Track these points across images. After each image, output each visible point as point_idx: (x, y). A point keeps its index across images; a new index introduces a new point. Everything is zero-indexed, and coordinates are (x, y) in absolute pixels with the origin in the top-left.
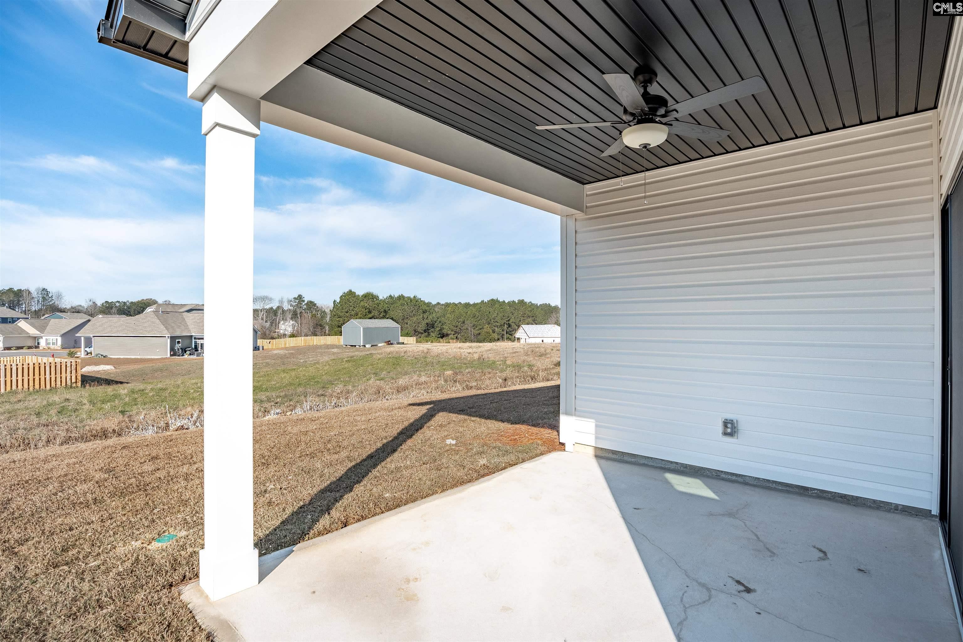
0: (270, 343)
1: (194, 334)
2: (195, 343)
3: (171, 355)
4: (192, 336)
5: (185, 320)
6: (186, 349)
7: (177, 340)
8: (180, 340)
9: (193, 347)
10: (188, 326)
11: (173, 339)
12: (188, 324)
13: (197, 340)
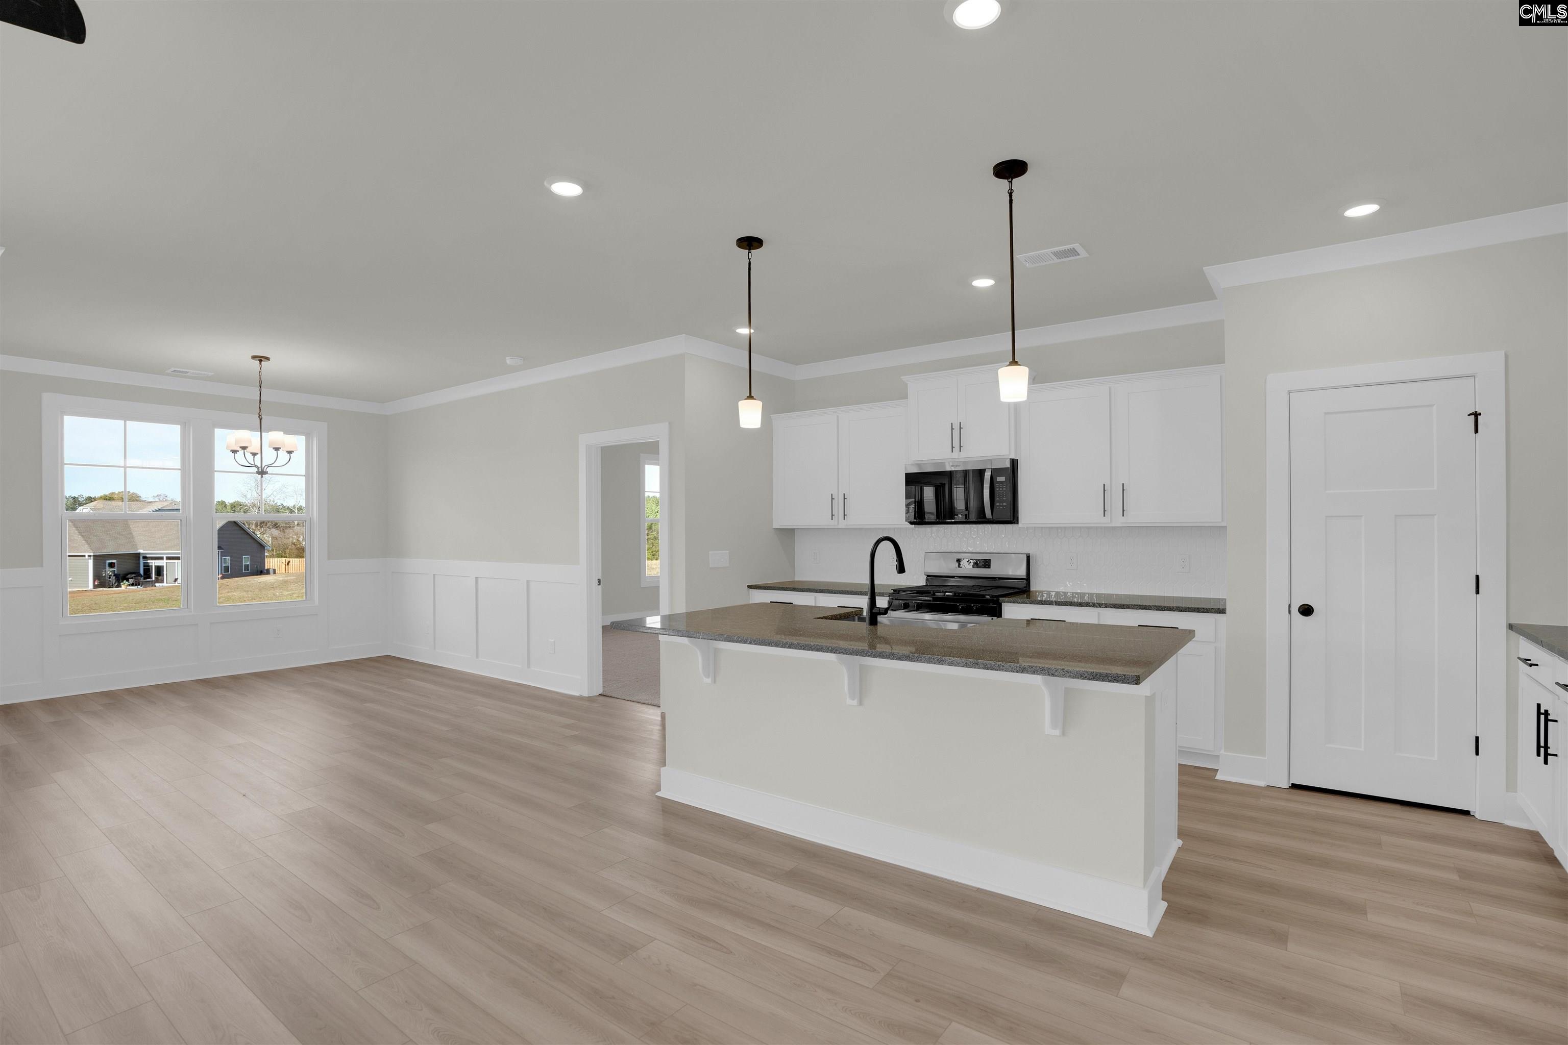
0: (288, 564)
1: (141, 551)
2: (144, 566)
3: (95, 586)
4: (139, 554)
5: (129, 527)
6: (127, 575)
7: (108, 562)
8: (115, 561)
9: (142, 572)
10: (133, 537)
11: (99, 560)
12: (134, 534)
13: (149, 561)
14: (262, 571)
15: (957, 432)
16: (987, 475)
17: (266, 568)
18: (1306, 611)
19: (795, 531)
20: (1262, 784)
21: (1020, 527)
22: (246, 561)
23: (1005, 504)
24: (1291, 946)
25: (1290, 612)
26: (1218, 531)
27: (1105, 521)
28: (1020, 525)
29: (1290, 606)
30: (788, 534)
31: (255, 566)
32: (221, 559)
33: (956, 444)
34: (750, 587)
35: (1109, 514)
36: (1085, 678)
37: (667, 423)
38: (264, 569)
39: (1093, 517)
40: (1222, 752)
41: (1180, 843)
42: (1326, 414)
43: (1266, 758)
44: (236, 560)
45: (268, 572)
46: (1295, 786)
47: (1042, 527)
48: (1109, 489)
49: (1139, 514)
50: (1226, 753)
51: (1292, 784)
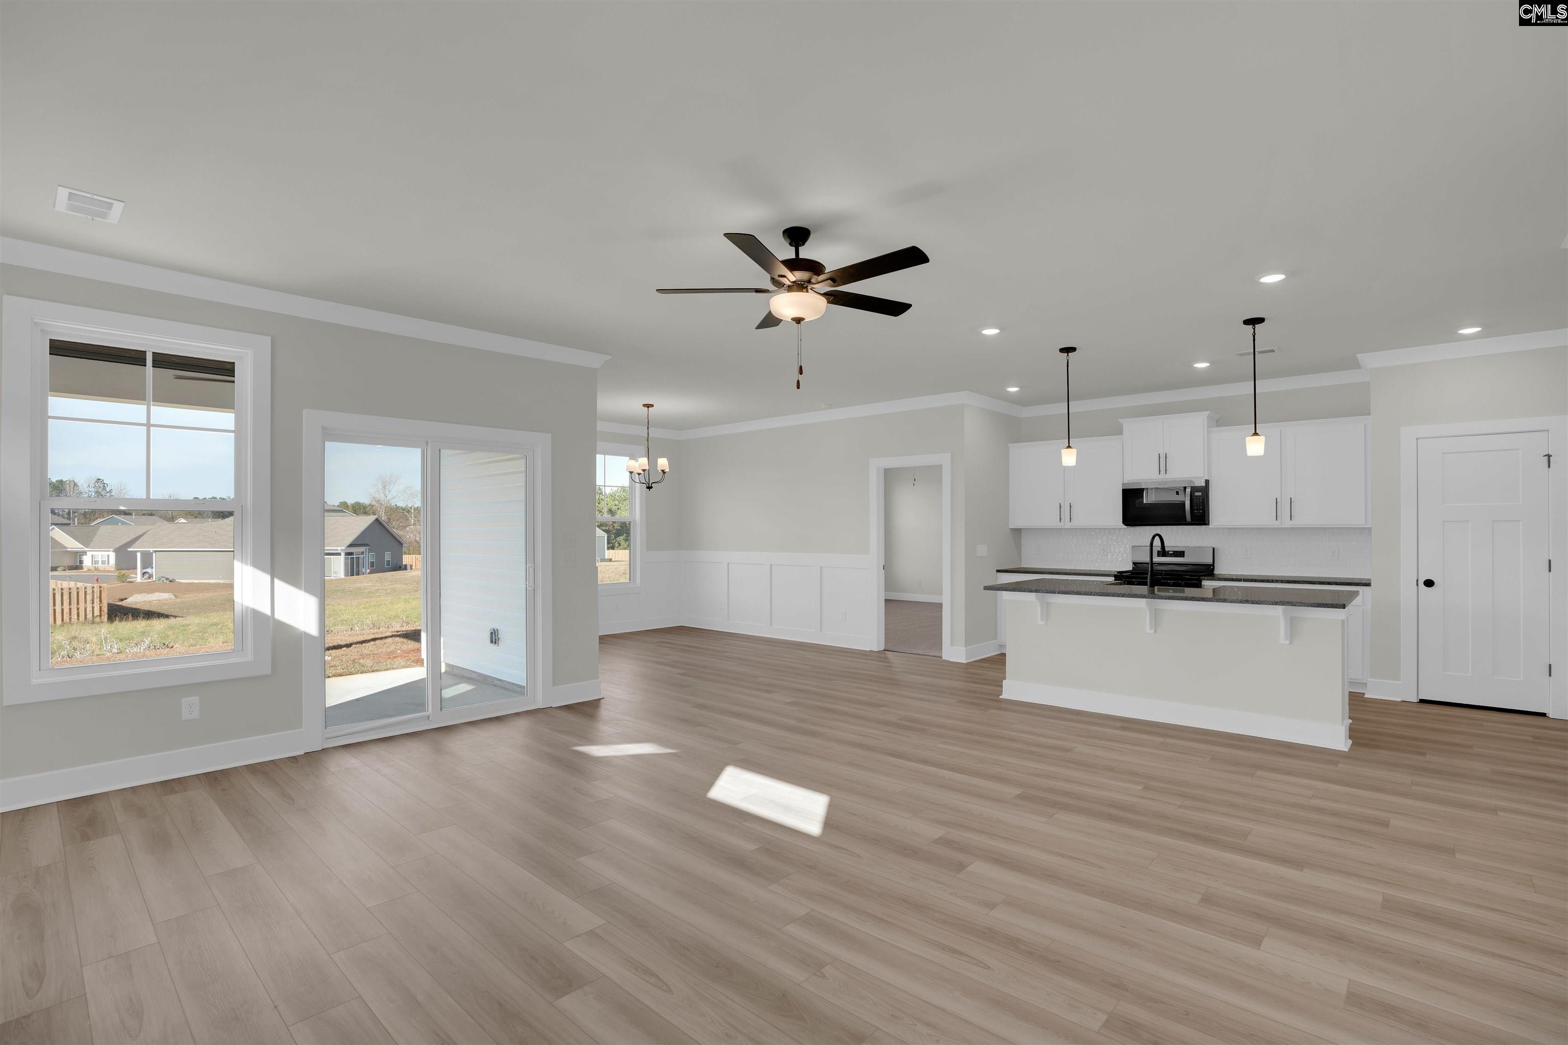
14: (400, 567)
15: (1163, 461)
16: (1188, 490)
17: (404, 564)
18: (1429, 583)
19: (1022, 531)
20: (1399, 699)
21: (1211, 528)
22: (388, 556)
23: (1201, 511)
24: (1427, 756)
25: (1417, 585)
26: (1365, 531)
27: (1276, 524)
28: (1210, 526)
29: (1417, 581)
30: (1017, 532)
31: (395, 562)
32: (368, 554)
33: (1163, 469)
34: (998, 571)
35: (1280, 518)
36: (1314, 607)
37: (950, 454)
38: (402, 565)
39: (1267, 520)
40: (1369, 679)
41: (1351, 721)
42: (1443, 453)
43: (1401, 682)
44: (380, 557)
45: (405, 568)
46: (1422, 701)
47: (1224, 528)
48: (1280, 501)
49: (1304, 518)
50: (1372, 680)
51: (1420, 699)
